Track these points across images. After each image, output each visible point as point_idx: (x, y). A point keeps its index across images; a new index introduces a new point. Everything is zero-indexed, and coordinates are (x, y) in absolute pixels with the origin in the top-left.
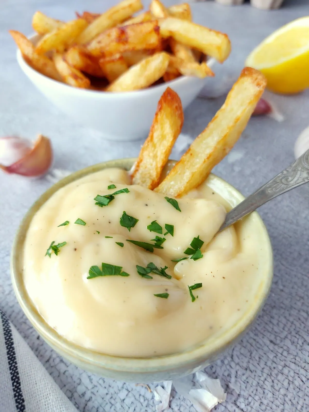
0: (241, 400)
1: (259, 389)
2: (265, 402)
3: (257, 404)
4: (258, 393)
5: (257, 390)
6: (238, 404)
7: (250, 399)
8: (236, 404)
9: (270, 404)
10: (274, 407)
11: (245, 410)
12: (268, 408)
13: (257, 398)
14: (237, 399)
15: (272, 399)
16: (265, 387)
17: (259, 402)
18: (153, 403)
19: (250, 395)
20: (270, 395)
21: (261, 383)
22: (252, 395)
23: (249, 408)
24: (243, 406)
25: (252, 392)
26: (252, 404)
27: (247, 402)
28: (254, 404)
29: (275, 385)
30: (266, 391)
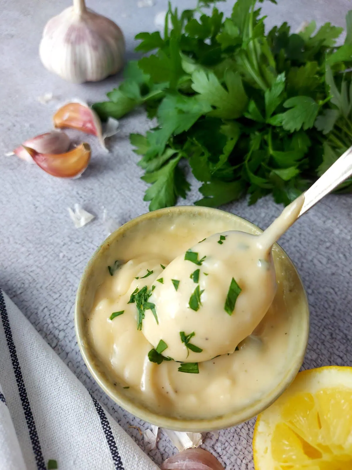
0: (219, 444)
1: (235, 435)
2: (239, 448)
3: (232, 449)
4: (234, 440)
5: (233, 437)
6: (216, 448)
7: (227, 444)
8: (213, 448)
9: (244, 450)
10: (246, 453)
11: (221, 454)
12: (241, 453)
13: (232, 444)
14: (215, 443)
15: (245, 446)
16: (241, 434)
17: (234, 447)
18: (143, 443)
19: (227, 441)
20: (245, 442)
21: (238, 430)
22: (229, 441)
23: (225, 452)
24: (219, 450)
25: (229, 438)
26: (227, 449)
27: (223, 447)
28: (229, 449)
29: (251, 433)
30: (242, 438)
